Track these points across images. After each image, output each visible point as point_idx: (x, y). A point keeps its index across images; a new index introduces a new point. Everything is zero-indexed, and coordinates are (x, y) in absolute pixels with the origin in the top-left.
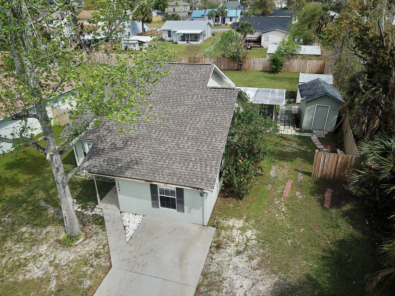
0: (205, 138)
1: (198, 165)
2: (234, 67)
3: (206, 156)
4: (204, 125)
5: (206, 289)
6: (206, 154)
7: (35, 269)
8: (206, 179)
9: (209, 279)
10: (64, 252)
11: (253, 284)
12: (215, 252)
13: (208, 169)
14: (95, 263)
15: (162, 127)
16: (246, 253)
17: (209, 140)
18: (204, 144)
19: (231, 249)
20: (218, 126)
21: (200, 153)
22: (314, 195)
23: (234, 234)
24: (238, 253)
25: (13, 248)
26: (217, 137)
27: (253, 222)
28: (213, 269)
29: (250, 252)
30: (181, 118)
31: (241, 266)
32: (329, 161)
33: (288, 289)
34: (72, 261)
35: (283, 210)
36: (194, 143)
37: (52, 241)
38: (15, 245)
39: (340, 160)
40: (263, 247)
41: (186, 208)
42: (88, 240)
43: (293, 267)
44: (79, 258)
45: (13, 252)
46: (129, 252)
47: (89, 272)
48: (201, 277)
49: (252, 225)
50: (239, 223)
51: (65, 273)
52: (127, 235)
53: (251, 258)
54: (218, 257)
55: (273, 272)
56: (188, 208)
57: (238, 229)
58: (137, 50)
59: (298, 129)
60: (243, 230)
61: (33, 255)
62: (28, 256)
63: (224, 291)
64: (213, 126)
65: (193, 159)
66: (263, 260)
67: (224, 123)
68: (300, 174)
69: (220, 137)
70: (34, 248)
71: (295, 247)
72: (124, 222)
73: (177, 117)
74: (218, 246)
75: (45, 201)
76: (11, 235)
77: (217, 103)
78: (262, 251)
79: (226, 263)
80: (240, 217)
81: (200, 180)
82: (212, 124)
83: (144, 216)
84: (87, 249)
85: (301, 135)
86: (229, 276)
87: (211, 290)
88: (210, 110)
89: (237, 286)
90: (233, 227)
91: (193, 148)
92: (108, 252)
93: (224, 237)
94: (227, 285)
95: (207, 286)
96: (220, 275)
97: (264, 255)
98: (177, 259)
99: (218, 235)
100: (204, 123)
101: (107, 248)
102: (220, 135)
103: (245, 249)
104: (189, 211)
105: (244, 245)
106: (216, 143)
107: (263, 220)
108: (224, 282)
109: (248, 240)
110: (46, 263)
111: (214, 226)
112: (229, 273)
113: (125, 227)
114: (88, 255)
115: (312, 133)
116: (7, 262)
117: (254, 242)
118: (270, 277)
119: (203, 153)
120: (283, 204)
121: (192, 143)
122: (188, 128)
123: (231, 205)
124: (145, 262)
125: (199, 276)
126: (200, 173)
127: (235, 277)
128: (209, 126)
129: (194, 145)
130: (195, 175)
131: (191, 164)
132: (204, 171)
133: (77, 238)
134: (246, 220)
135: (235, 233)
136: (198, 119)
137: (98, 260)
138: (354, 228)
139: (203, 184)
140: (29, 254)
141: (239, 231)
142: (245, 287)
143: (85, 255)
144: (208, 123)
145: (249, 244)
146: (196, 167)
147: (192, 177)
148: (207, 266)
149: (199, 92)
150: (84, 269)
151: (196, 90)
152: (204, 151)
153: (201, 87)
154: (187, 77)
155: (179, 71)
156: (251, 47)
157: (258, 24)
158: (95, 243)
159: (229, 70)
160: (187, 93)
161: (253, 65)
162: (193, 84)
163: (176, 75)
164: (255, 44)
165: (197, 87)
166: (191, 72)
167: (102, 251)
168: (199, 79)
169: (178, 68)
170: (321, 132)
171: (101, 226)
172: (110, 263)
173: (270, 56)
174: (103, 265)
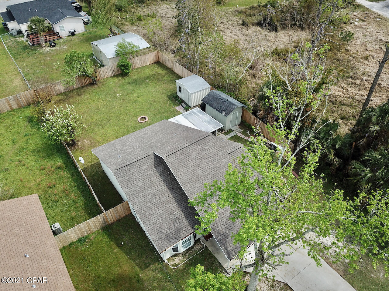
2: (86, 82)
59: (223, 132)
85: (231, 136)
92: (273, 280)
101: (270, 280)
115: (233, 131)
137: (277, 288)
151: (223, 160)
153: (224, 156)
154: (208, 153)
155: (197, 151)
156: (54, 43)
157: (36, 11)
158: (262, 283)
159: (83, 87)
160: (222, 165)
161: (103, 74)
162: (217, 156)
163: (199, 155)
164: (50, 36)
165: (222, 157)
166: (205, 147)
167: (270, 283)
168: (216, 151)
169: (194, 149)
170: (236, 128)
171: (248, 275)
172: (282, 282)
173: (111, 60)
174: (281, 286)
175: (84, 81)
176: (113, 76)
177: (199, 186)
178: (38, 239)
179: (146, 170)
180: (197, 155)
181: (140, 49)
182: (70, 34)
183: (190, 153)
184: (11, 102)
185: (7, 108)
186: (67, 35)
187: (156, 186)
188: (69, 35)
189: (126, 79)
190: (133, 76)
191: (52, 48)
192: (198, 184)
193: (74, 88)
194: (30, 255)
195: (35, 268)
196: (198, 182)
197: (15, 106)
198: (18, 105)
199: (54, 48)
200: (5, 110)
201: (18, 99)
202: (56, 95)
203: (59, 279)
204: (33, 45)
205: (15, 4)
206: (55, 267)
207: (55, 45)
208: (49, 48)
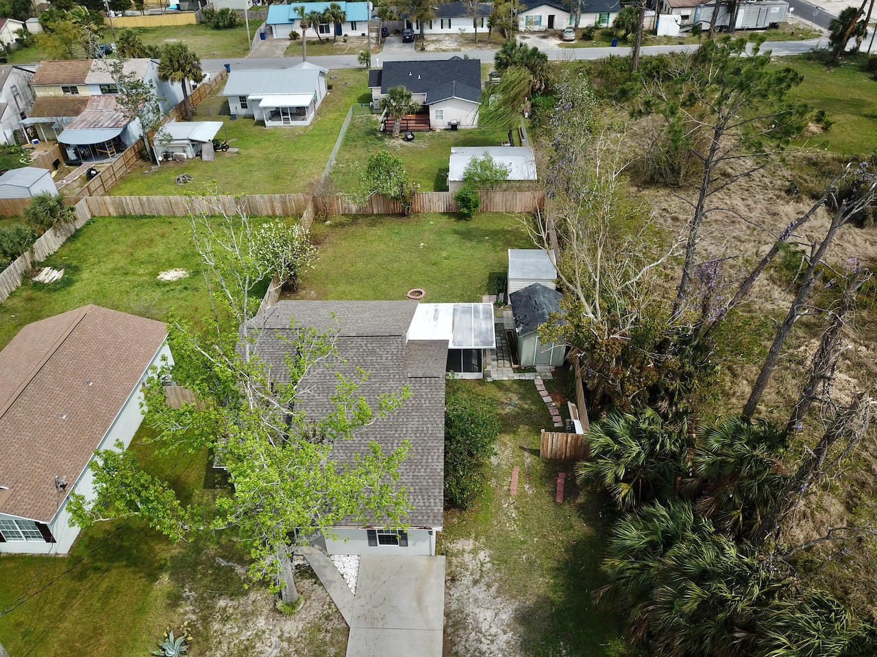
0: (419, 457)
1: (420, 497)
2: (396, 209)
3: (425, 484)
4: (414, 438)
5: (452, 630)
6: (425, 481)
7: (267, 648)
8: (432, 514)
9: (453, 618)
10: (289, 623)
11: (496, 614)
12: (452, 586)
13: (432, 500)
14: (329, 628)
15: (362, 448)
16: (483, 580)
17: (424, 460)
18: (420, 467)
19: (467, 580)
20: (431, 438)
21: (418, 481)
22: (545, 485)
23: (466, 560)
24: (476, 582)
25: (224, 629)
26: (432, 454)
27: (483, 540)
28: (454, 606)
29: (487, 579)
30: (383, 430)
31: (481, 597)
32: (557, 441)
33: (528, 611)
34: (303, 631)
35: (514, 515)
36: (408, 467)
37: (266, 612)
38: (224, 625)
39: (569, 440)
40: (498, 570)
41: (409, 542)
42: (308, 601)
43: (530, 588)
44: (309, 625)
45: (227, 635)
46: (361, 606)
47: (328, 639)
48: (445, 618)
49: (483, 543)
50: (468, 544)
51: (303, 645)
52: (350, 586)
53: (489, 586)
54: (456, 593)
55: (512, 597)
56: (412, 542)
57: (469, 553)
58: (191, 157)
59: (516, 366)
60: (474, 552)
61: (254, 633)
62: (250, 636)
63: (470, 627)
64: (425, 438)
65: (412, 490)
66: (501, 586)
67: (437, 432)
68: (526, 454)
69: (437, 454)
70: (250, 624)
71: (531, 563)
72: (339, 569)
73: (378, 430)
74: (452, 579)
75: (223, 557)
76: (211, 614)
77: (423, 402)
78: (499, 575)
79: (465, 597)
80: (468, 536)
81: (426, 518)
82: (423, 435)
83: (359, 556)
84: (312, 613)
85: (521, 378)
86: (471, 611)
87: (458, 630)
88: (416, 414)
89: (481, 619)
90: (464, 550)
91: (408, 474)
92: (338, 611)
93: (457, 566)
94: (471, 621)
95: (453, 626)
96: (462, 612)
97: (501, 579)
98: (414, 604)
99: (450, 563)
100: (413, 435)
101: (333, 607)
102: (435, 451)
103: (481, 576)
104: (414, 545)
105: (479, 572)
106: (433, 464)
107: (494, 534)
108: (468, 618)
109: (482, 565)
110: (274, 639)
111: (442, 554)
112: (471, 608)
113: (342, 575)
114: (317, 620)
115: (535, 371)
116: (229, 648)
117: (489, 565)
118: (511, 603)
119: (421, 480)
120: (512, 507)
121: (405, 468)
122: (395, 445)
123: (455, 520)
124: (382, 615)
125: (442, 618)
126: (424, 508)
127: (477, 611)
128: (420, 438)
129: (408, 471)
130: (419, 511)
131: (411, 497)
132: (427, 504)
133: (297, 603)
134: (476, 539)
135: (467, 558)
136: (404, 429)
137: (331, 623)
138: (588, 525)
139: (430, 521)
140: (249, 633)
141: (471, 555)
142: (489, 619)
143: (314, 621)
144: (418, 435)
145: (484, 569)
146: (417, 501)
147: (416, 515)
148: (447, 604)
149: (397, 385)
150: (321, 636)
151: (391, 382)
152: (422, 478)
153: (397, 377)
154: (374, 361)
155: (361, 350)
156: (412, 135)
157: (419, 78)
158: (317, 603)
159: (389, 215)
160: (382, 388)
161: (428, 203)
162: (386, 371)
163: (359, 358)
164: (418, 121)
165: (392, 377)
166: (378, 350)
167: (330, 611)
168: (392, 363)
169: (358, 345)
170: (547, 369)
171: (314, 580)
172: (347, 624)
173: (454, 185)
174: (339, 627)
175: (392, 206)
176: (444, 214)
177: (322, 400)
178: (119, 373)
179: (282, 347)
180: (357, 355)
181: (508, 178)
182: (450, 127)
183: (348, 348)
184: (275, 204)
185: (267, 211)
186: (444, 128)
187: (278, 376)
188: (447, 128)
189: (461, 226)
190: (476, 223)
191: (405, 143)
192: (321, 397)
193: (373, 211)
194: (93, 384)
195: (84, 400)
196: (325, 394)
197: (279, 212)
198: (284, 211)
199: (409, 144)
200: (265, 213)
201: (285, 202)
202: (342, 215)
203: (94, 426)
204: (385, 131)
205: (395, 61)
206: (104, 411)
207: (412, 139)
208: (401, 141)
